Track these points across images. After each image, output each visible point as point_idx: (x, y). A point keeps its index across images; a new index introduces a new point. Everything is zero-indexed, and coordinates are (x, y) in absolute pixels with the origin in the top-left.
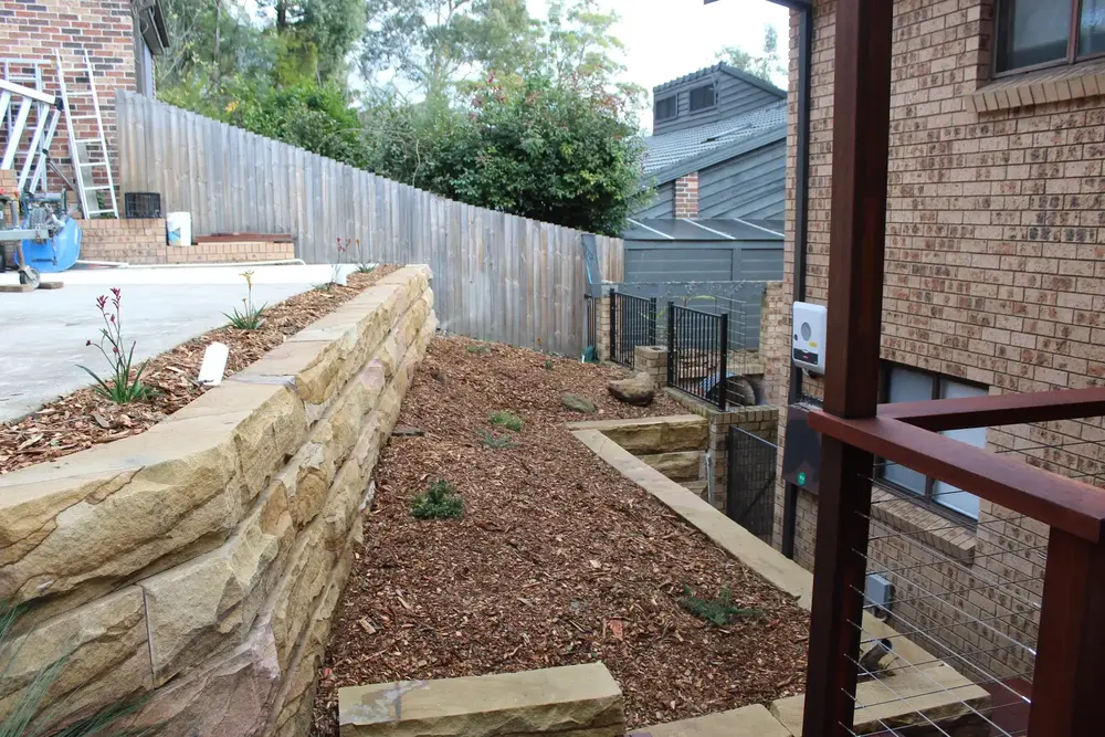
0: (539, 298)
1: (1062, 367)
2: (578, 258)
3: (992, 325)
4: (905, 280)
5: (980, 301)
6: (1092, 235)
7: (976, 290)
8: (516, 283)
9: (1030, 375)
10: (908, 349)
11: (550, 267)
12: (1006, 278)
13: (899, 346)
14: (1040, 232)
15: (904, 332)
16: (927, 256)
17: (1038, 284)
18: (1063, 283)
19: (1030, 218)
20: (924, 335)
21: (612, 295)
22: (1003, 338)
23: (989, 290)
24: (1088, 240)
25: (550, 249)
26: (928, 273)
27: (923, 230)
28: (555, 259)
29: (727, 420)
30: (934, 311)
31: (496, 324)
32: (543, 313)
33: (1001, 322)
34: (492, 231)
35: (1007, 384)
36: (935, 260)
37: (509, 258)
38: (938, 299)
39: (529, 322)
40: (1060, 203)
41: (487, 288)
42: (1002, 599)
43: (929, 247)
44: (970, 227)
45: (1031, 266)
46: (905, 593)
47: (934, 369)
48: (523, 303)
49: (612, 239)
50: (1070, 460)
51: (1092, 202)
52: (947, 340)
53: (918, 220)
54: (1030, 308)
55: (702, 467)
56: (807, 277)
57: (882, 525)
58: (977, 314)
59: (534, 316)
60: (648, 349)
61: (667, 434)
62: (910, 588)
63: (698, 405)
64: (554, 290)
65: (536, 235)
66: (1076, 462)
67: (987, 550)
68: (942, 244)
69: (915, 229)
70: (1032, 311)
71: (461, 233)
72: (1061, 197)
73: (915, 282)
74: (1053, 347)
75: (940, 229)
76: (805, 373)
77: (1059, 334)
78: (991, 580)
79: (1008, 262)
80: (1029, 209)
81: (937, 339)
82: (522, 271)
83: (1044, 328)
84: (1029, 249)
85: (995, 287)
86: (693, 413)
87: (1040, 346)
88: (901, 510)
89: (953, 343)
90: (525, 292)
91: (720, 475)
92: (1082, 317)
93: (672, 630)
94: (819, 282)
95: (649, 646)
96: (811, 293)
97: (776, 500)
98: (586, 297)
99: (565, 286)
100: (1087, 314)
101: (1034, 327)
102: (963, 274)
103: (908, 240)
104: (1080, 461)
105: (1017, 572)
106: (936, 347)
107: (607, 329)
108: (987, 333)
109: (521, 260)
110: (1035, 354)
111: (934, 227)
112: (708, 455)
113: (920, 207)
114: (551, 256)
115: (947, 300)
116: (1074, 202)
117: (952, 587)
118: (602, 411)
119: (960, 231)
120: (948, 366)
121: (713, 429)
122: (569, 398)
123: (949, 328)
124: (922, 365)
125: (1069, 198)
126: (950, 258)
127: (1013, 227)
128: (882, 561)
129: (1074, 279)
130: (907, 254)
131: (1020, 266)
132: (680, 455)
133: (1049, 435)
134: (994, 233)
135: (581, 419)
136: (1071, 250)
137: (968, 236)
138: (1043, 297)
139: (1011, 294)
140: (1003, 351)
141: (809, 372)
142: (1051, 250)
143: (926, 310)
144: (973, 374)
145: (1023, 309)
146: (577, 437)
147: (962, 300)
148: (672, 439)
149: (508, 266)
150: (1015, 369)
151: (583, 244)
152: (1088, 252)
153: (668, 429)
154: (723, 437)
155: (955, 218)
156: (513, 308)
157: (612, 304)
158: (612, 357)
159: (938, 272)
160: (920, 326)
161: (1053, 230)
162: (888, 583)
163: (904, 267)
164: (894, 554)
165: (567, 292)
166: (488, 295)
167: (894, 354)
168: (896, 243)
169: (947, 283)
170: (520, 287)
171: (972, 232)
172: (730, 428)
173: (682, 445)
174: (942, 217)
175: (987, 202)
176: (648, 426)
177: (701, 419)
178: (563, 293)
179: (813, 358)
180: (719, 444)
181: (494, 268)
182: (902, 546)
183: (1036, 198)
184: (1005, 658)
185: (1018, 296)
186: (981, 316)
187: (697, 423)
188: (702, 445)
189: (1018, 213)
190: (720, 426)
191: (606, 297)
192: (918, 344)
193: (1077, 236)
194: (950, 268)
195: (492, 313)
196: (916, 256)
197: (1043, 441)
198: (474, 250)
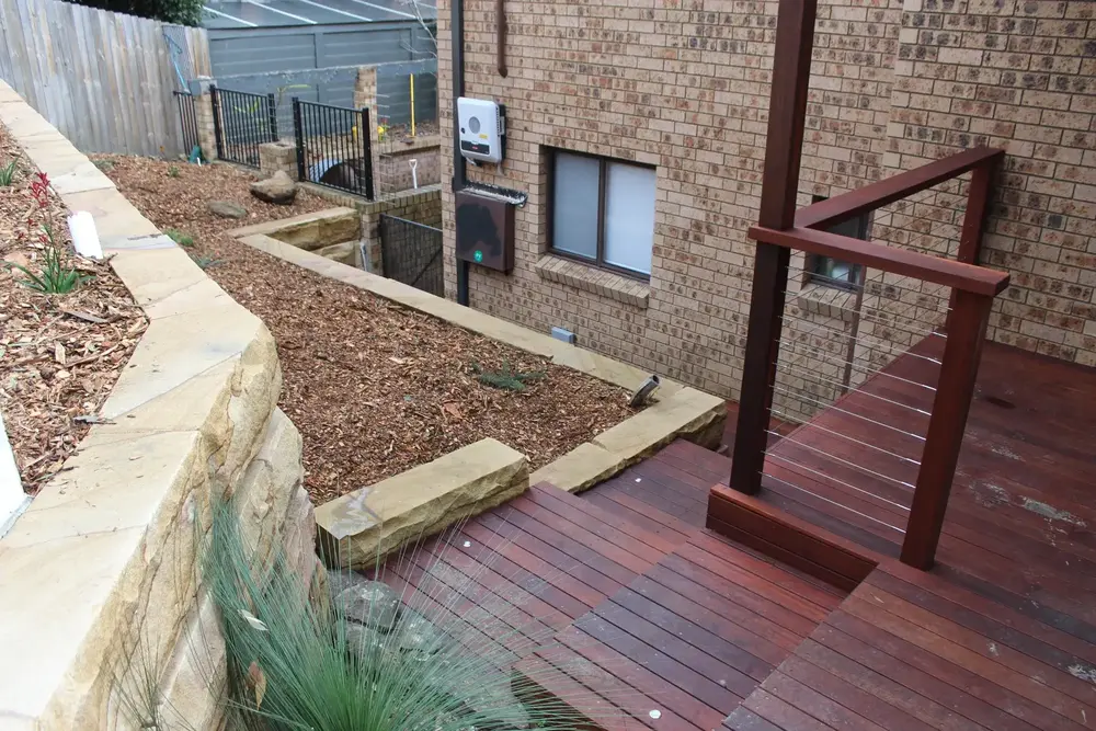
0: (126, 98)
1: (719, 150)
2: (161, 52)
3: (657, 116)
4: (573, 78)
5: (646, 97)
6: (742, 47)
7: (642, 88)
8: (98, 84)
9: (692, 156)
10: (579, 137)
11: (133, 64)
12: (670, 79)
13: (569, 134)
14: (699, 43)
15: (572, 123)
16: (594, 57)
17: (697, 85)
18: (719, 84)
19: (691, 30)
20: (593, 126)
21: (213, 90)
22: (667, 127)
23: (652, 88)
24: (739, 50)
25: (130, 43)
26: (595, 72)
27: (589, 35)
28: (137, 56)
29: (377, 210)
30: (602, 105)
31: (81, 131)
32: (132, 112)
33: (665, 113)
34: (59, 26)
35: (672, 164)
36: (602, 61)
37: (84, 56)
38: (605, 95)
39: (118, 126)
40: (716, 19)
41: (65, 91)
42: (675, 332)
43: (596, 49)
44: (635, 35)
45: (691, 69)
46: (586, 340)
47: (604, 154)
48: (109, 107)
49: (194, 30)
50: (727, 221)
51: (742, 21)
52: (616, 130)
53: (584, 26)
54: (691, 103)
55: (358, 256)
56: (466, 74)
57: (560, 287)
58: (643, 109)
59: (122, 119)
60: (273, 145)
61: (324, 228)
62: (591, 335)
63: (343, 197)
64: (141, 90)
65: (112, 28)
66: (731, 222)
67: (659, 295)
68: (608, 48)
69: (581, 33)
70: (694, 106)
71: (22, 28)
72: (717, 15)
73: (582, 80)
74: (711, 134)
75: (606, 35)
76: (470, 161)
77: (716, 124)
78: (665, 318)
79: (669, 65)
80: (689, 22)
81: (606, 129)
82: (102, 69)
83: (704, 119)
84: (689, 56)
85: (660, 86)
86: (340, 206)
87: (700, 134)
88: (576, 272)
89: (621, 132)
90: (109, 93)
91: (376, 260)
92: (734, 111)
93: (490, 402)
94: (480, 78)
95: (482, 419)
96: (471, 88)
97: (445, 277)
98: (175, 93)
99: (151, 84)
100: (739, 109)
101: (695, 118)
102: (629, 74)
103: (574, 43)
104: (735, 221)
105: (686, 309)
106: (606, 135)
107: (211, 126)
108: (653, 124)
109: (99, 58)
110: (696, 140)
111: (601, 33)
112: (362, 244)
113: (585, 14)
114: (132, 53)
115: (615, 96)
116: (728, 20)
117: (629, 329)
118: (254, 215)
119: (625, 37)
120: (618, 151)
121: (366, 218)
122: (218, 205)
123: (618, 119)
124: (592, 150)
125: (723, 16)
126: (616, 61)
127: (675, 37)
128: (562, 317)
129: (728, 81)
130: (574, 55)
131: (682, 68)
132: (337, 248)
133: (709, 202)
134: (658, 41)
135: (237, 225)
136: (725, 58)
137: (633, 41)
138: (702, 95)
139: (674, 91)
140: (668, 138)
141: (475, 160)
142: (708, 57)
143: (594, 104)
144: (640, 157)
145: (686, 104)
146: (249, 244)
147: (629, 96)
148: (329, 233)
149: (86, 66)
150: (680, 152)
151: (164, 35)
152: (738, 60)
153: (324, 225)
154: (375, 225)
155: (621, 26)
156: (98, 113)
157: (214, 101)
158: (220, 156)
159: (605, 72)
160: (590, 118)
161: (710, 41)
162: (571, 334)
163: (570, 66)
164: (573, 309)
165: (154, 91)
166: (68, 101)
167: (563, 142)
168: (562, 45)
169: (614, 81)
170: (103, 87)
171: (638, 39)
172: (381, 216)
173: (339, 237)
174: (607, 25)
175: (651, 14)
176: (306, 224)
177: (352, 211)
178: (151, 93)
179: (484, 149)
180: (372, 232)
181: (69, 69)
182: (582, 302)
183: (696, 14)
184: (679, 374)
185: (680, 93)
186: (646, 110)
187: (349, 215)
188: (356, 235)
189: (679, 25)
190: (372, 215)
191: (206, 93)
192: (587, 133)
193: (730, 47)
194: (617, 69)
195: (75, 118)
196: (582, 57)
197: (704, 207)
198: (43, 48)
